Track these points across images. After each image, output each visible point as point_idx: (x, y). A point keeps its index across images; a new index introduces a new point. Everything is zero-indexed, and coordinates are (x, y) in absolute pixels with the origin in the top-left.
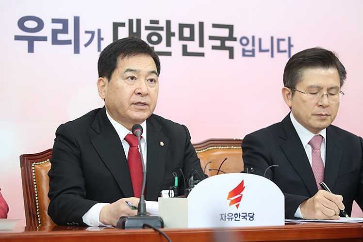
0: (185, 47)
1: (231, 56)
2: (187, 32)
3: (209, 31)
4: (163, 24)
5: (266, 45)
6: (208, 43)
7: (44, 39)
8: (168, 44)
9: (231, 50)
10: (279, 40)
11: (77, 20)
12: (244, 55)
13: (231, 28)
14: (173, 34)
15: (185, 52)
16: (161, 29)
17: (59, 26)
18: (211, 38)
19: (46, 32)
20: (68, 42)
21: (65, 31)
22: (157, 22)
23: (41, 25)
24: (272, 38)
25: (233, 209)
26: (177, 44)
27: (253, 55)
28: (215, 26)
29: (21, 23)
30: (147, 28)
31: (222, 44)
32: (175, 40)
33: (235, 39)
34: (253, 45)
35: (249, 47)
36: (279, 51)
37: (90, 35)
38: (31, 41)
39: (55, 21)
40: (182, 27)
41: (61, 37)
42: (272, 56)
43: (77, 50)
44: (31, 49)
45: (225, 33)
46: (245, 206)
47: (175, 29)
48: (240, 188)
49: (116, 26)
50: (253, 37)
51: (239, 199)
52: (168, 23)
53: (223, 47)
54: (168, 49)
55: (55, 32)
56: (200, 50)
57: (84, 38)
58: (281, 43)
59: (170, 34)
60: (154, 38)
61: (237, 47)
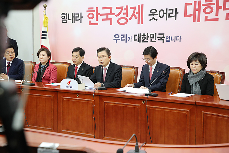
0: (151, 40)
1: (163, 42)
2: (152, 36)
3: (158, 35)
4: (146, 34)
5: (173, 38)
6: (157, 39)
7: (120, 39)
8: (147, 40)
9: (163, 40)
10: (177, 37)
11: (126, 34)
12: (167, 41)
13: (163, 34)
14: (149, 37)
16: (146, 36)
17: (123, 36)
18: (158, 37)
19: (120, 38)
20: (125, 40)
22: (145, 34)
23: (119, 36)
24: (175, 36)
26: (149, 39)
27: (169, 41)
28: (159, 34)
29: (115, 36)
30: (142, 36)
31: (161, 39)
33: (165, 37)
34: (170, 39)
35: (168, 39)
36: (177, 40)
38: (117, 40)
39: (122, 35)
40: (151, 35)
41: (123, 39)
42: (175, 41)
43: (126, 42)
44: (117, 42)
45: (162, 36)
46: (71, 85)
47: (149, 35)
49: (135, 35)
50: (170, 36)
51: (69, 84)
52: (147, 34)
53: (161, 40)
54: (147, 41)
55: (122, 38)
56: (155, 41)
57: (128, 39)
58: (178, 38)
59: (148, 37)
60: (144, 38)
61: (165, 39)
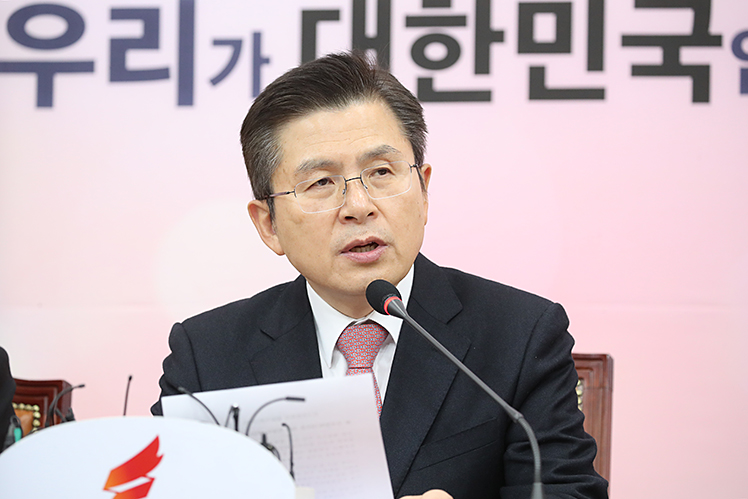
0: (537, 75)
1: (701, 94)
2: (545, 28)
3: (622, 20)
4: (464, 6)
6: (617, 59)
7: (86, 67)
8: (482, 66)
9: (700, 75)
11: (187, 8)
12: (745, 90)
13: (699, 5)
14: (499, 37)
15: (539, 87)
16: (460, 21)
17: (134, 29)
18: (629, 41)
19: (93, 45)
20: (161, 74)
21: (150, 40)
22: (444, 2)
23: (76, 26)
26: (509, 65)
28: (643, 3)
30: (411, 21)
31: (669, 59)
32: (504, 54)
33: (716, 41)
37: (226, 53)
38: (46, 75)
39: (118, 14)
40: (528, 11)
41: (136, 60)
43: (186, 96)
44: (45, 98)
45: (680, 22)
47: (504, 19)
48: (148, 459)
52: (483, 2)
53: (670, 67)
54: (479, 83)
55: (119, 48)
56: (593, 80)
57: (208, 60)
59: (487, 37)
60: (436, 51)
61: (723, 66)
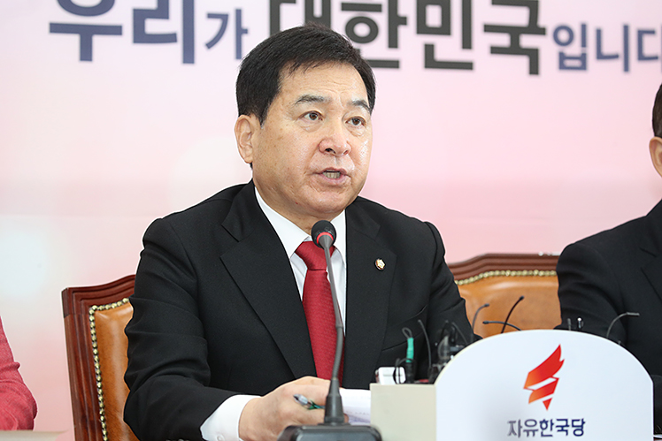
0: (429, 49)
1: (534, 69)
2: (434, 16)
5: (612, 44)
6: (482, 40)
7: (116, 30)
8: (393, 42)
9: (533, 55)
10: (641, 33)
12: (562, 66)
13: (533, 6)
14: (404, 21)
15: (431, 61)
17: (150, 3)
18: (489, 28)
19: (121, 15)
20: (169, 38)
21: (162, 12)
24: (626, 29)
25: (537, 411)
27: (583, 67)
30: (345, 7)
31: (514, 43)
32: (407, 33)
33: (542, 32)
34: (584, 44)
35: (574, 49)
36: (641, 57)
37: (217, 23)
38: (86, 36)
40: (422, 3)
41: (153, 26)
42: (626, 68)
43: (189, 56)
44: (86, 54)
45: (520, 17)
46: (564, 404)
47: (407, 8)
48: (552, 364)
49: (276, 1)
50: (584, 27)
51: (550, 389)
53: (515, 49)
54: (390, 54)
55: (140, 16)
56: (464, 56)
57: (205, 29)
58: (647, 39)
59: (396, 21)
60: (362, 30)
61: (547, 48)
